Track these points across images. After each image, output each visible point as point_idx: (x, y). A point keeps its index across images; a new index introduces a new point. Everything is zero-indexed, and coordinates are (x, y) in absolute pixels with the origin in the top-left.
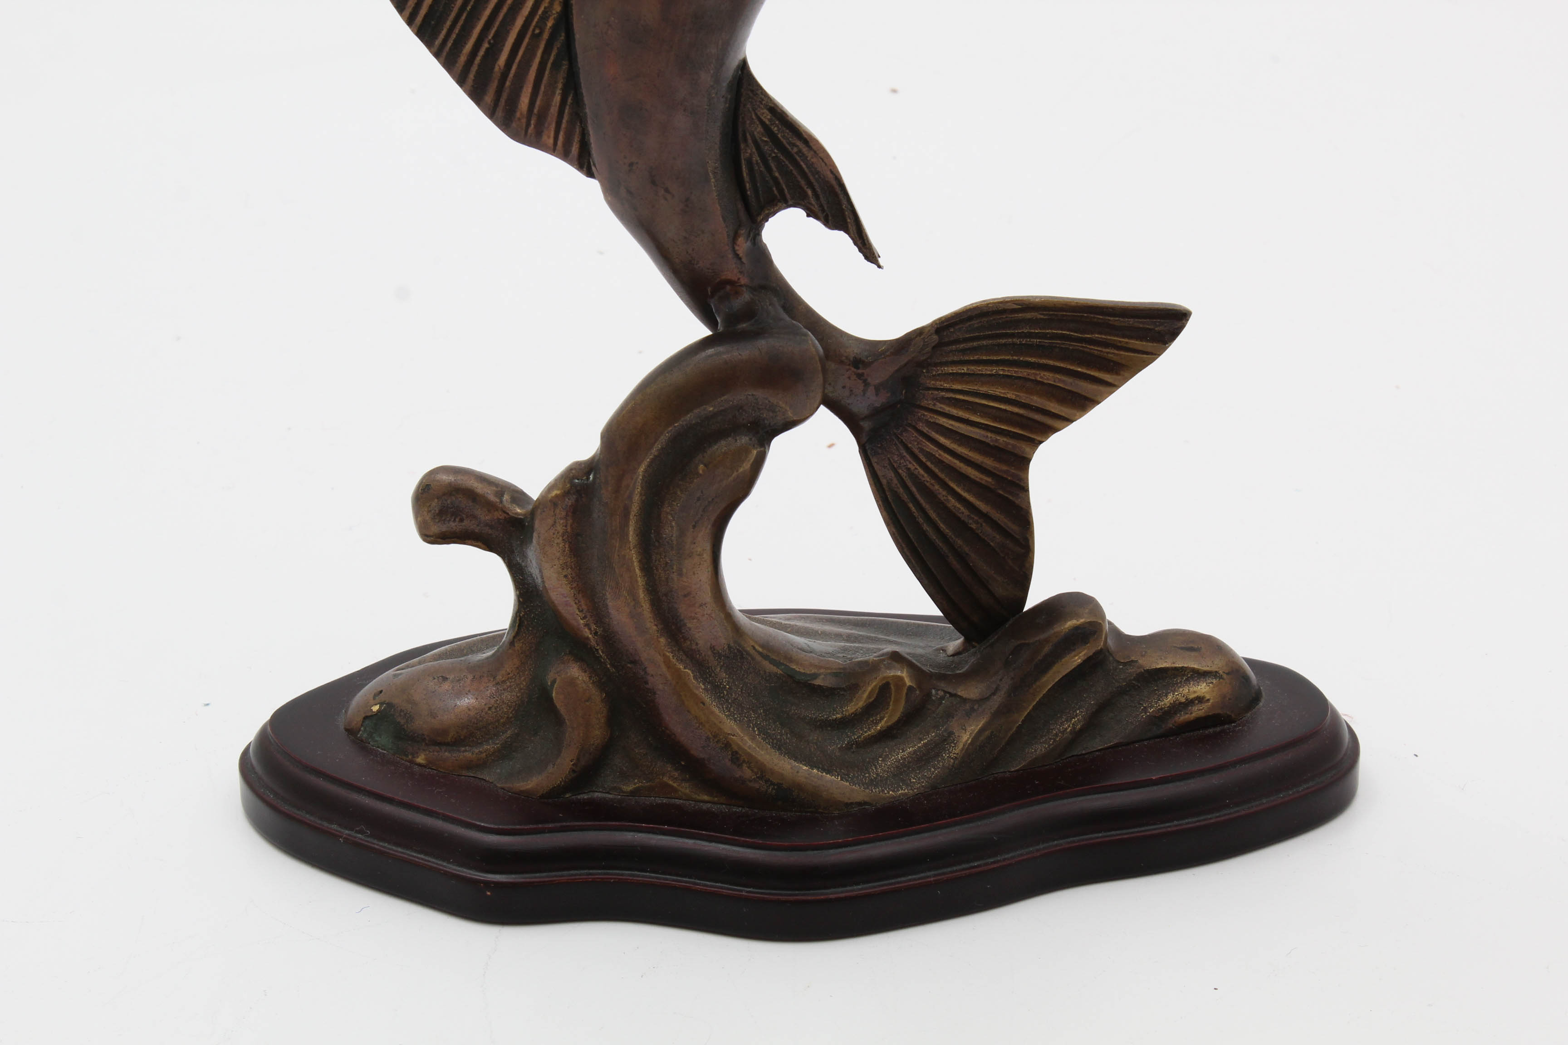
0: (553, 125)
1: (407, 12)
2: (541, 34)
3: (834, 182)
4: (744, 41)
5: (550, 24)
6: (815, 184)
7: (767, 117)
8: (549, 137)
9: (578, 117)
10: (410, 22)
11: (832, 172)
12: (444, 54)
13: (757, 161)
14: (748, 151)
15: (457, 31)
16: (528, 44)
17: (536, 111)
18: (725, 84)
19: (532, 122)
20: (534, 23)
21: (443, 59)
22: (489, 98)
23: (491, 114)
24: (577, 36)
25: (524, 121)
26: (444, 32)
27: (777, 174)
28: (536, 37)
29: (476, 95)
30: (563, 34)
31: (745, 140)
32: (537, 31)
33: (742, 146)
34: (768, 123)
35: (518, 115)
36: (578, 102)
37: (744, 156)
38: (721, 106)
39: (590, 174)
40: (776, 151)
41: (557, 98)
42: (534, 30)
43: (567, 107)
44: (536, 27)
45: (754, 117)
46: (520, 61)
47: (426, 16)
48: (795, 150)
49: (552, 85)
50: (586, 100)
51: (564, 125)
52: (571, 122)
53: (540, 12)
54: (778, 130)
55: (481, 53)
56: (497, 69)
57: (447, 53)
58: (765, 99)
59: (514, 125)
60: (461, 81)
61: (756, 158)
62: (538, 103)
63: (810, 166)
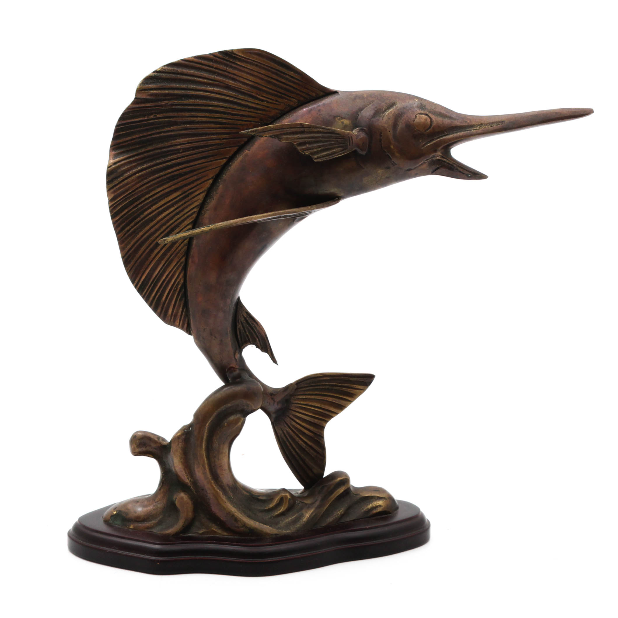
0: (179, 319)
1: (135, 284)
2: (176, 290)
3: (265, 336)
4: (239, 291)
5: (179, 286)
6: (259, 337)
7: (245, 315)
8: (177, 322)
9: (187, 315)
10: (136, 287)
11: (264, 332)
12: (146, 297)
13: (242, 329)
14: (239, 326)
15: (150, 289)
16: (172, 293)
17: (174, 314)
19: (172, 318)
20: (174, 287)
21: (145, 298)
22: (159, 310)
23: (159, 316)
24: (188, 290)
25: (170, 317)
26: (146, 290)
27: (248, 333)
28: (175, 291)
29: (155, 310)
30: (183, 289)
31: (239, 322)
32: (175, 289)
33: (238, 324)
34: (245, 317)
35: (168, 315)
36: (188, 311)
37: (238, 327)
38: (232, 311)
39: (190, 334)
40: (248, 326)
41: (181, 310)
42: (174, 289)
43: (184, 313)
44: (175, 288)
45: (241, 315)
46: (169, 299)
47: (141, 285)
48: (254, 326)
49: (179, 306)
50: (190, 309)
51: (182, 318)
52: (185, 317)
53: (176, 283)
54: (249, 319)
55: (157, 296)
56: (162, 300)
57: (147, 297)
58: (245, 309)
59: (166, 319)
60: (150, 305)
61: (242, 328)
62: (174, 312)
63: (258, 331)
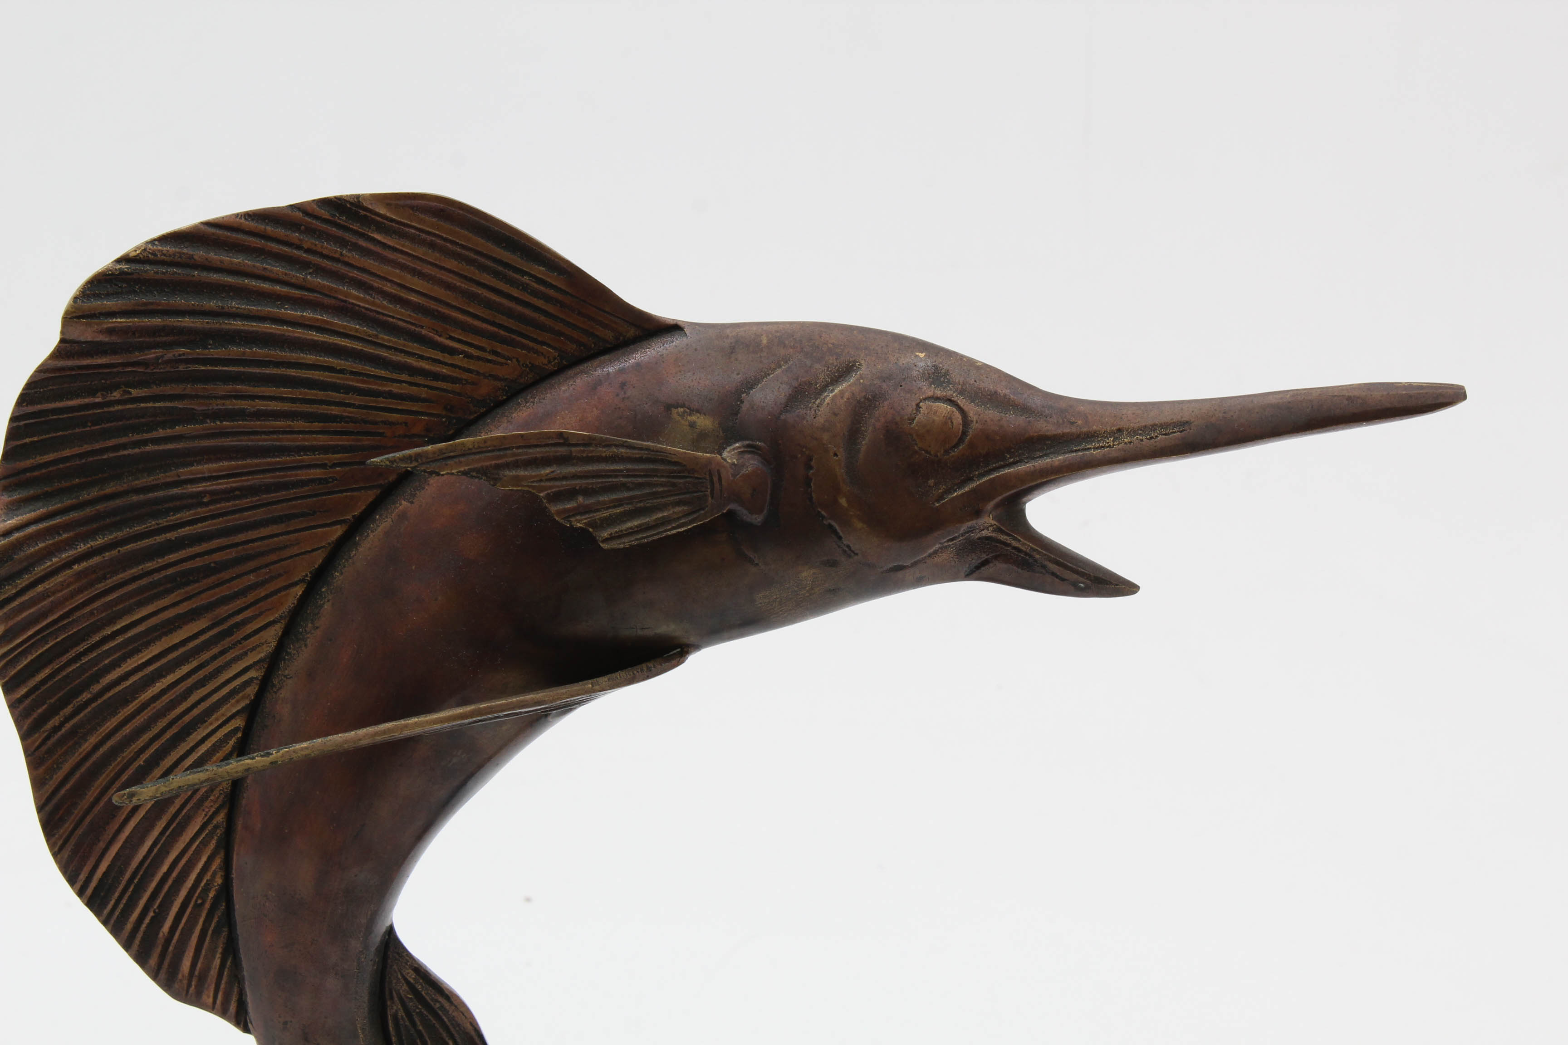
0: (213, 986)
1: (78, 885)
2: (202, 904)
3: (473, 1033)
4: (391, 910)
5: (212, 894)
6: (456, 1035)
7: (411, 976)
8: (208, 997)
9: (237, 978)
10: (80, 893)
11: (471, 1024)
12: (112, 922)
13: (402, 1016)
14: (394, 1008)
15: (124, 901)
16: (191, 913)
17: (197, 973)
18: (373, 949)
19: (193, 983)
20: (197, 895)
21: (110, 926)
22: (153, 962)
23: (155, 975)
24: (237, 907)
25: (185, 982)
26: (112, 902)
27: (421, 1028)
28: (198, 907)
29: (141, 958)
30: (224, 904)
31: (392, 998)
32: (199, 901)
33: (389, 1003)
34: (412, 981)
35: (180, 976)
36: (237, 965)
37: (390, 1013)
38: (369, 967)
39: (246, 1030)
40: (420, 1007)
41: (217, 962)
42: (196, 901)
43: (226, 970)
44: (198, 898)
45: (400, 976)
46: (183, 928)
47: (95, 888)
48: (438, 1005)
49: (212, 951)
50: (245, 964)
51: (223, 986)
52: (230, 984)
53: (202, 884)
54: (423, 987)
55: (147, 920)
56: (161, 935)
57: (115, 922)
58: (410, 961)
59: (176, 986)
60: (127, 946)
61: (401, 1013)
62: (199, 965)
63: (452, 1019)
